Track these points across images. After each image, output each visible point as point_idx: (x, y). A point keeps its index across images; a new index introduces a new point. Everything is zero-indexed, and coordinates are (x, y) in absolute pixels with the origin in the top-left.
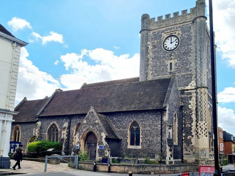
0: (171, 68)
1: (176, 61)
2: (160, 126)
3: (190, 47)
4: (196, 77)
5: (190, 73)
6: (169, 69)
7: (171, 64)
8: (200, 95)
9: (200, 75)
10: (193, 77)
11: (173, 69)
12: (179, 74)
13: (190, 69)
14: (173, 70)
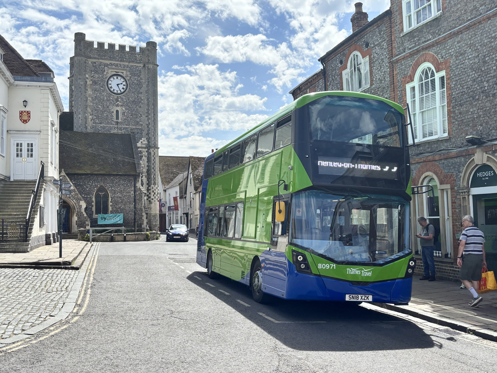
0: (117, 118)
1: (124, 109)
2: (132, 192)
3: (140, 95)
4: (148, 134)
5: (140, 127)
6: (115, 117)
7: (117, 111)
8: (153, 156)
9: (153, 133)
10: (144, 133)
11: (120, 118)
12: (128, 127)
13: (141, 123)
14: (120, 120)
